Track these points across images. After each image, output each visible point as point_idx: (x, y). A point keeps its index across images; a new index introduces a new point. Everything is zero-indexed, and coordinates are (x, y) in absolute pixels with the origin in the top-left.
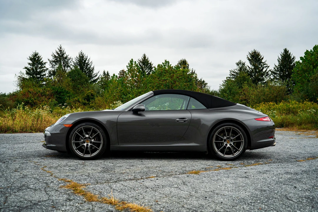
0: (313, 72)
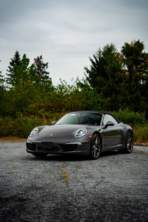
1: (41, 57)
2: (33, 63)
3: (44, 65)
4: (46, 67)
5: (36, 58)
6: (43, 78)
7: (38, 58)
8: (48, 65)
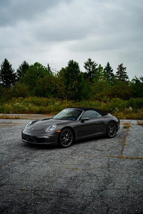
0: (37, 79)
1: (122, 64)
2: (118, 68)
3: (124, 69)
4: (125, 69)
5: (119, 65)
6: (123, 76)
7: (120, 65)
8: (126, 69)
